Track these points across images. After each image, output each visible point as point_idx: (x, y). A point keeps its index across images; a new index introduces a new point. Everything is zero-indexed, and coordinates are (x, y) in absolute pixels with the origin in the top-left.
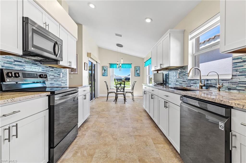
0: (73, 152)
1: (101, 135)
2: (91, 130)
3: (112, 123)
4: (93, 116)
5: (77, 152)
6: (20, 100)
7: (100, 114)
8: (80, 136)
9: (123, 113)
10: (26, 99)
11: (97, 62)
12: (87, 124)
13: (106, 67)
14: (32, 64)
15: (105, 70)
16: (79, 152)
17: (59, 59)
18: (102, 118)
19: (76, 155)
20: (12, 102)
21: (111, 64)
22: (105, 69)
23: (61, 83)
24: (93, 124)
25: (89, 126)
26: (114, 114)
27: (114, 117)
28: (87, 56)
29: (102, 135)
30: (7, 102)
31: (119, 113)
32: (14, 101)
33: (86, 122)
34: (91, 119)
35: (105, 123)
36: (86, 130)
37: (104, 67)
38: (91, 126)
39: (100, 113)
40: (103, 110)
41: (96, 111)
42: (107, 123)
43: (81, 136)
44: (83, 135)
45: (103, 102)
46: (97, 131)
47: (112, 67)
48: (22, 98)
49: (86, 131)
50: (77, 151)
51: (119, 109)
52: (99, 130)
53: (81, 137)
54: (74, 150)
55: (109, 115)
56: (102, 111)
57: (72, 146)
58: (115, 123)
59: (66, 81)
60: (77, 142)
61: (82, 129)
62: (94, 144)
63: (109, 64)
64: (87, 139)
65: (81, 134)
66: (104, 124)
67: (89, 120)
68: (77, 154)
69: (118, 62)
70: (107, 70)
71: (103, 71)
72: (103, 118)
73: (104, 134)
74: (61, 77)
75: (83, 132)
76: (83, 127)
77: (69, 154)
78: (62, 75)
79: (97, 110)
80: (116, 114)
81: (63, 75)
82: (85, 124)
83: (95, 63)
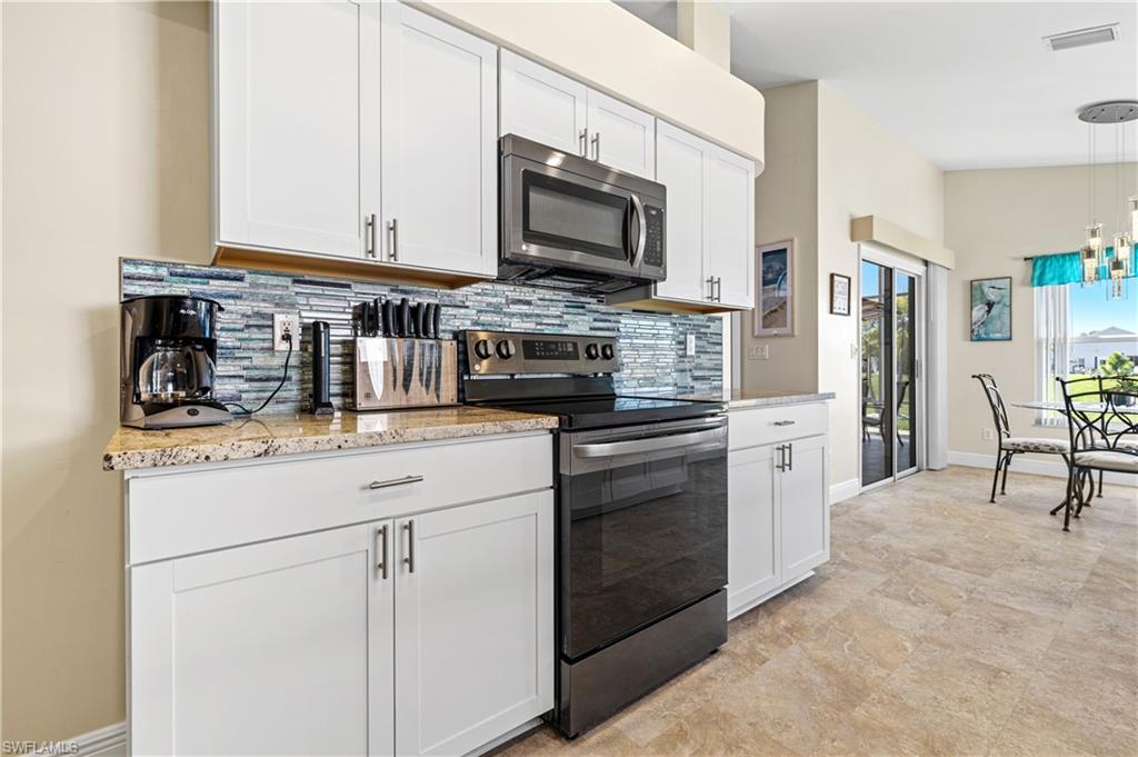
0: (670, 722)
1: (854, 706)
2: (805, 650)
3: (969, 661)
4: (855, 573)
5: (686, 734)
6: (425, 440)
7: (902, 572)
8: (734, 656)
9: (1112, 620)
10: (449, 438)
11: (926, 263)
12: (800, 605)
13: (998, 284)
14: (566, 306)
15: (990, 305)
16: (692, 742)
17: (647, 271)
18: (909, 599)
19: (674, 747)
20: (394, 443)
21: (1045, 258)
22: (992, 295)
23: (689, 379)
24: (836, 618)
25: (806, 619)
26: (1013, 603)
27: (1005, 627)
28: (852, 240)
29: (859, 713)
30: (379, 442)
31: (1070, 605)
32: (401, 440)
33: (801, 595)
34: (838, 586)
35: (918, 641)
36: (778, 637)
37: (987, 283)
38: (817, 625)
39: (906, 563)
40: (938, 552)
41: (887, 548)
42: (933, 647)
43: (741, 661)
44: (752, 655)
45: (959, 499)
46: (837, 672)
47: (1048, 276)
48: (431, 432)
49: (776, 640)
50: (686, 727)
51: (1084, 576)
52: (852, 667)
53: (740, 665)
54: (676, 717)
55: (970, 601)
56: (930, 560)
57: (678, 689)
58: (996, 674)
59: (719, 373)
60: (709, 683)
61: (761, 622)
62: (784, 738)
63: (1026, 259)
64: (763, 689)
65: (745, 652)
66: (908, 644)
67: (825, 586)
68: (680, 745)
69: (1094, 233)
70: (1007, 300)
71: (975, 309)
72: (914, 604)
73: (877, 710)
74: (688, 353)
75: (760, 641)
76: (770, 613)
77: (650, 722)
78: (696, 346)
79: (896, 544)
80: (1028, 609)
81: (700, 343)
82: (793, 602)
83: (919, 269)
